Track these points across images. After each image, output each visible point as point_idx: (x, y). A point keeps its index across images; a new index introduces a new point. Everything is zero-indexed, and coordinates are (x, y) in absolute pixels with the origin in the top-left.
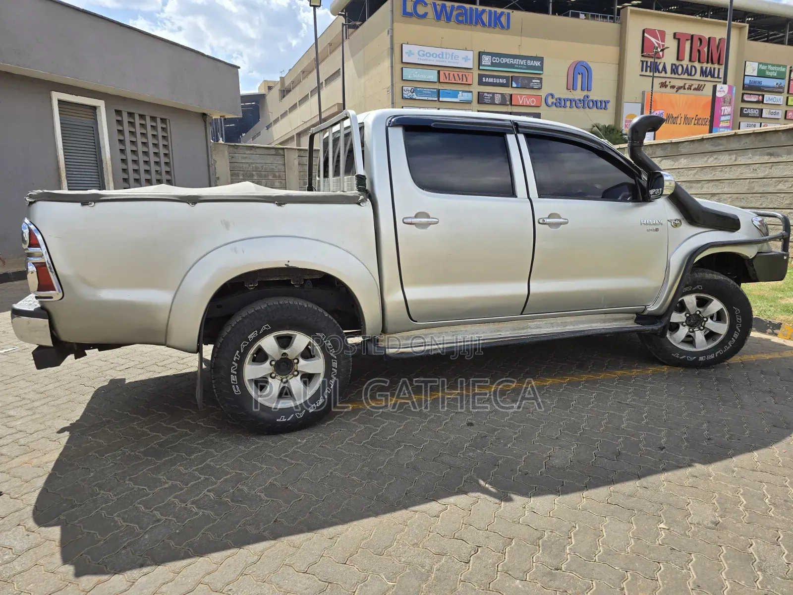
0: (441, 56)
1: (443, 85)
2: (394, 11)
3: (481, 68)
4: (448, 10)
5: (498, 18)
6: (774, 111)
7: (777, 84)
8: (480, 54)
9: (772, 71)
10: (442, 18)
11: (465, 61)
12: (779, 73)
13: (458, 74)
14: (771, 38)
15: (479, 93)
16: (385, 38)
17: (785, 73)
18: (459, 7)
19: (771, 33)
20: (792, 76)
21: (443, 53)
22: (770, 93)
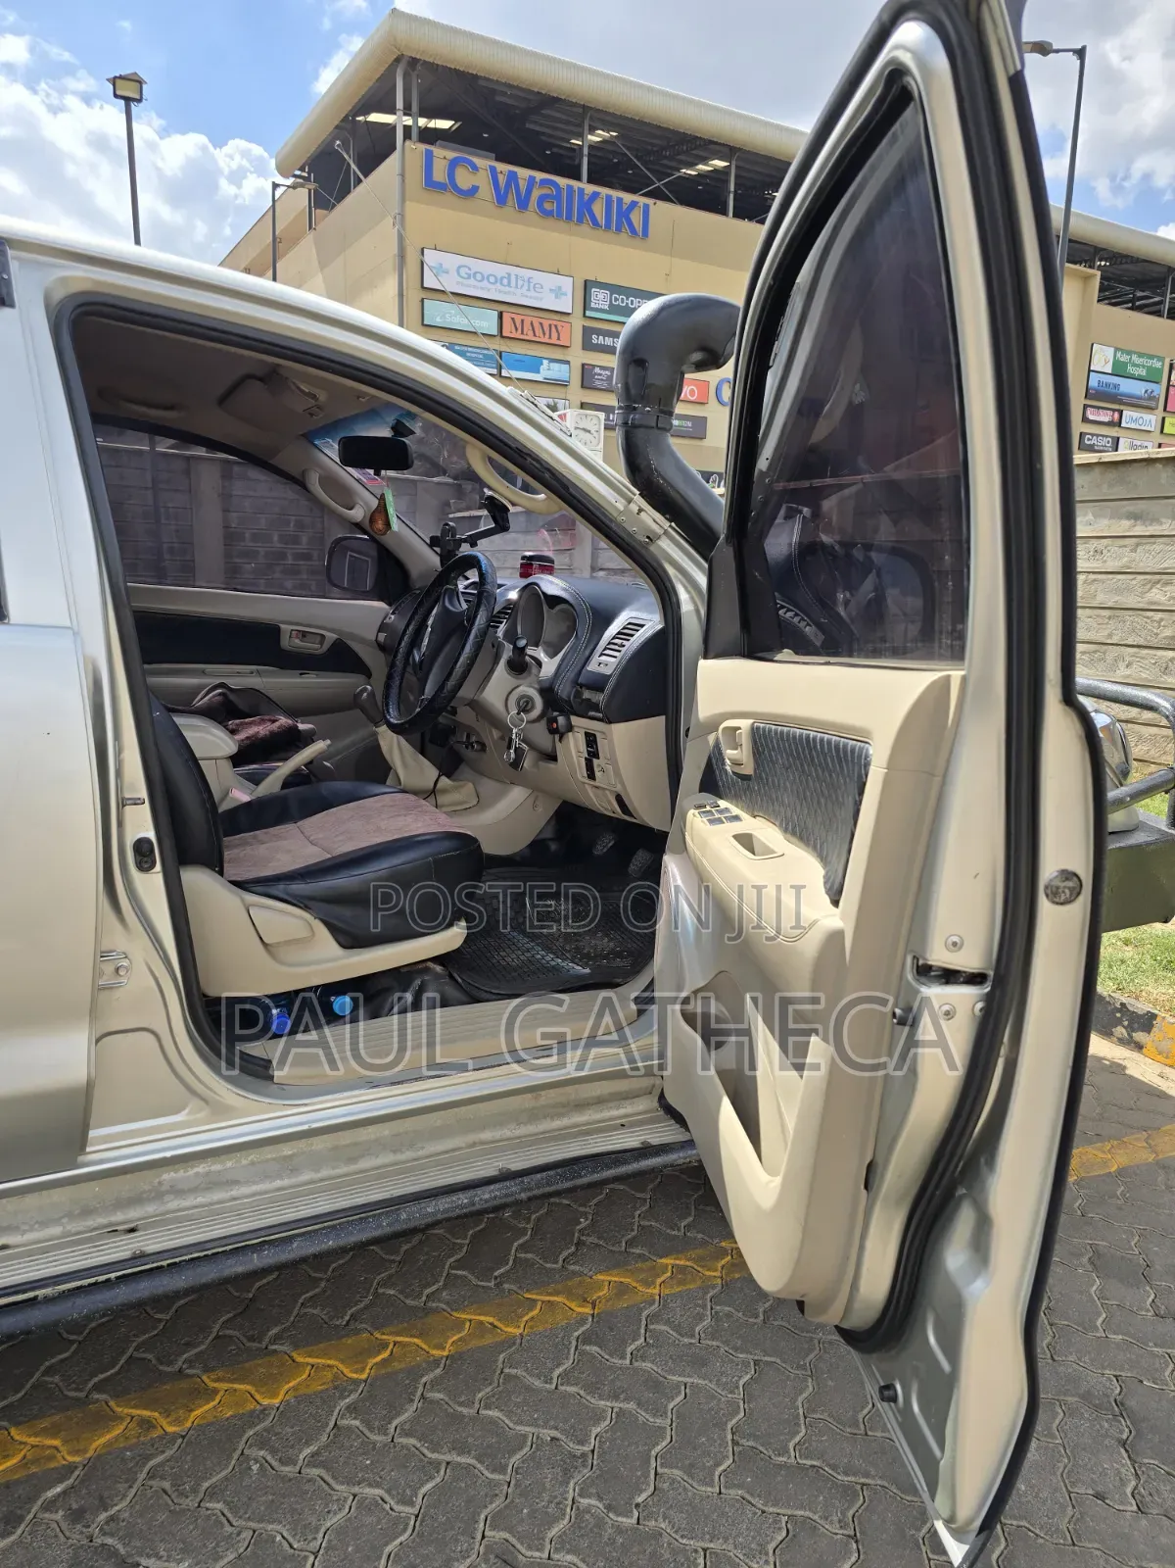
0: (505, 281)
1: (508, 342)
2: (407, 176)
3: (588, 313)
4: (523, 186)
5: (625, 214)
6: (1139, 443)
7: (1146, 391)
8: (587, 285)
9: (1138, 366)
10: (510, 202)
11: (557, 297)
12: (1150, 369)
13: (541, 324)
14: (1138, 303)
15: (583, 365)
16: (388, 230)
17: (1161, 371)
18: (543, 182)
19: (1139, 294)
20: (1172, 378)
21: (509, 275)
22: (1133, 409)
